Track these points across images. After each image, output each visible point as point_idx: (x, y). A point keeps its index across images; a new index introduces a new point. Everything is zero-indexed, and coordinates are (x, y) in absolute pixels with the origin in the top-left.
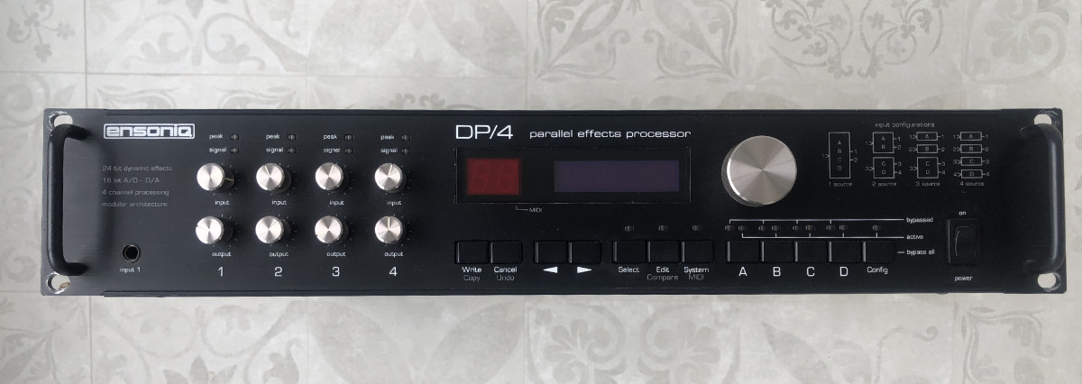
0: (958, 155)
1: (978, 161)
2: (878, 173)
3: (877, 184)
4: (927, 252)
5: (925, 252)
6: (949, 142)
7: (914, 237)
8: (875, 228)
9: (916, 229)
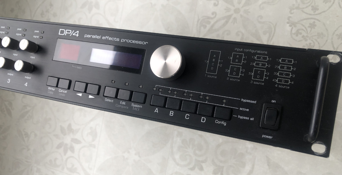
0: (277, 70)
1: (288, 75)
2: (231, 73)
3: (229, 79)
4: (250, 119)
5: (248, 118)
6: (274, 63)
7: (244, 109)
8: (224, 101)
9: (246, 105)
